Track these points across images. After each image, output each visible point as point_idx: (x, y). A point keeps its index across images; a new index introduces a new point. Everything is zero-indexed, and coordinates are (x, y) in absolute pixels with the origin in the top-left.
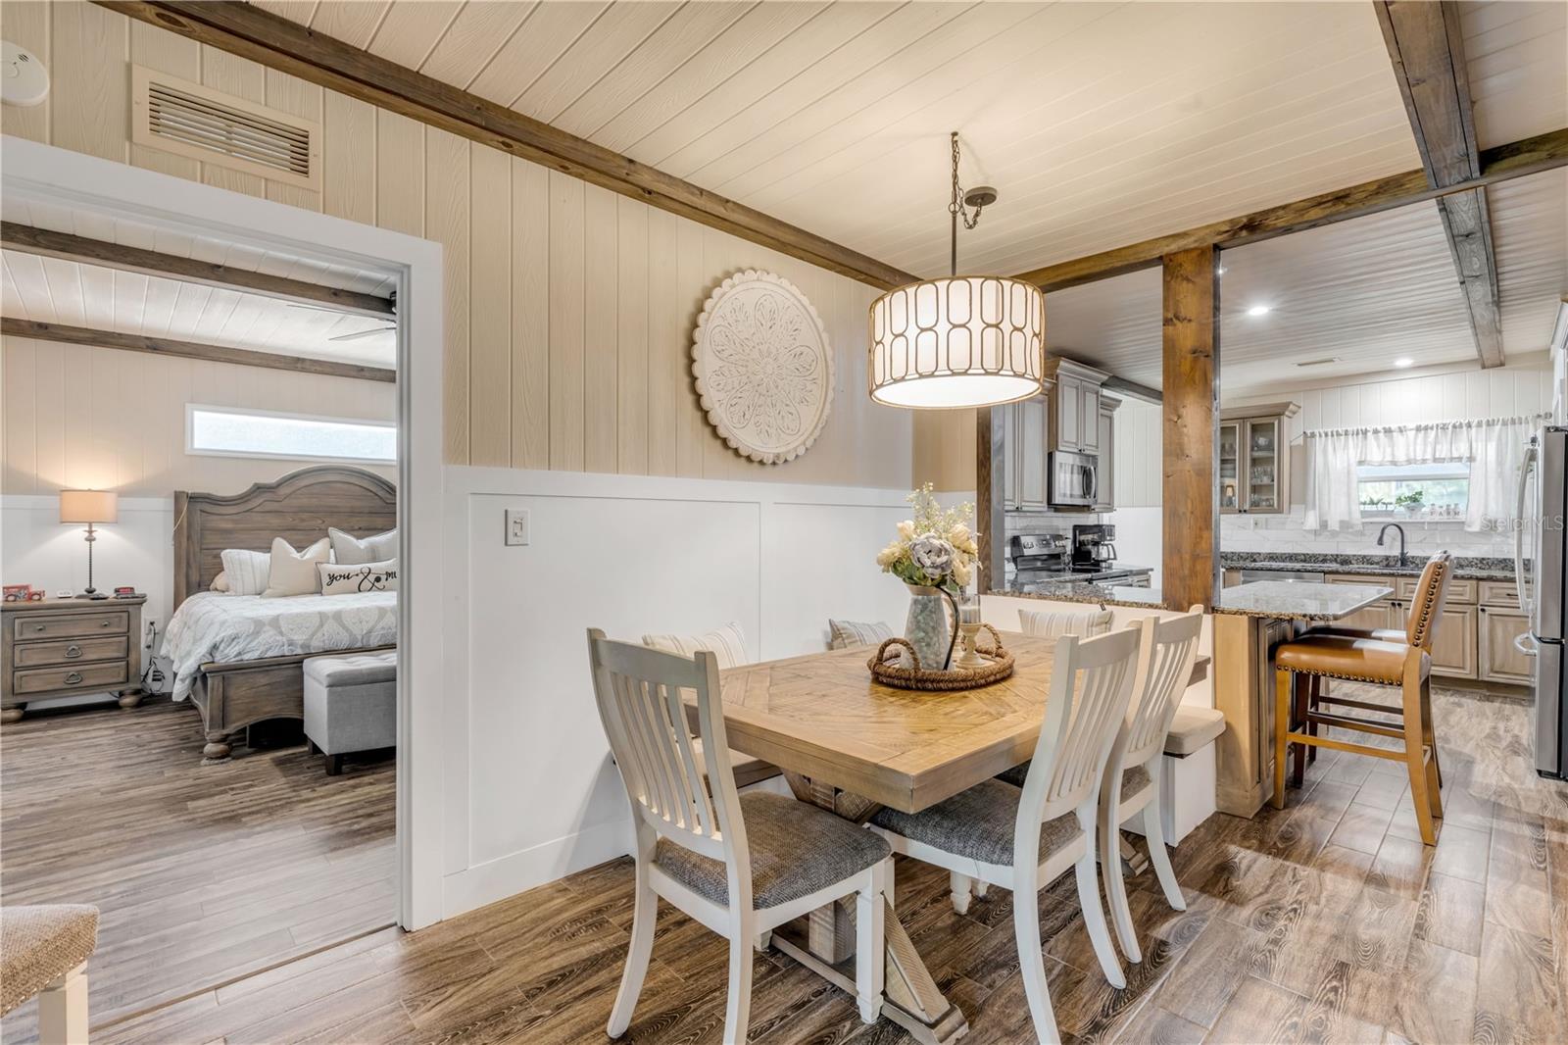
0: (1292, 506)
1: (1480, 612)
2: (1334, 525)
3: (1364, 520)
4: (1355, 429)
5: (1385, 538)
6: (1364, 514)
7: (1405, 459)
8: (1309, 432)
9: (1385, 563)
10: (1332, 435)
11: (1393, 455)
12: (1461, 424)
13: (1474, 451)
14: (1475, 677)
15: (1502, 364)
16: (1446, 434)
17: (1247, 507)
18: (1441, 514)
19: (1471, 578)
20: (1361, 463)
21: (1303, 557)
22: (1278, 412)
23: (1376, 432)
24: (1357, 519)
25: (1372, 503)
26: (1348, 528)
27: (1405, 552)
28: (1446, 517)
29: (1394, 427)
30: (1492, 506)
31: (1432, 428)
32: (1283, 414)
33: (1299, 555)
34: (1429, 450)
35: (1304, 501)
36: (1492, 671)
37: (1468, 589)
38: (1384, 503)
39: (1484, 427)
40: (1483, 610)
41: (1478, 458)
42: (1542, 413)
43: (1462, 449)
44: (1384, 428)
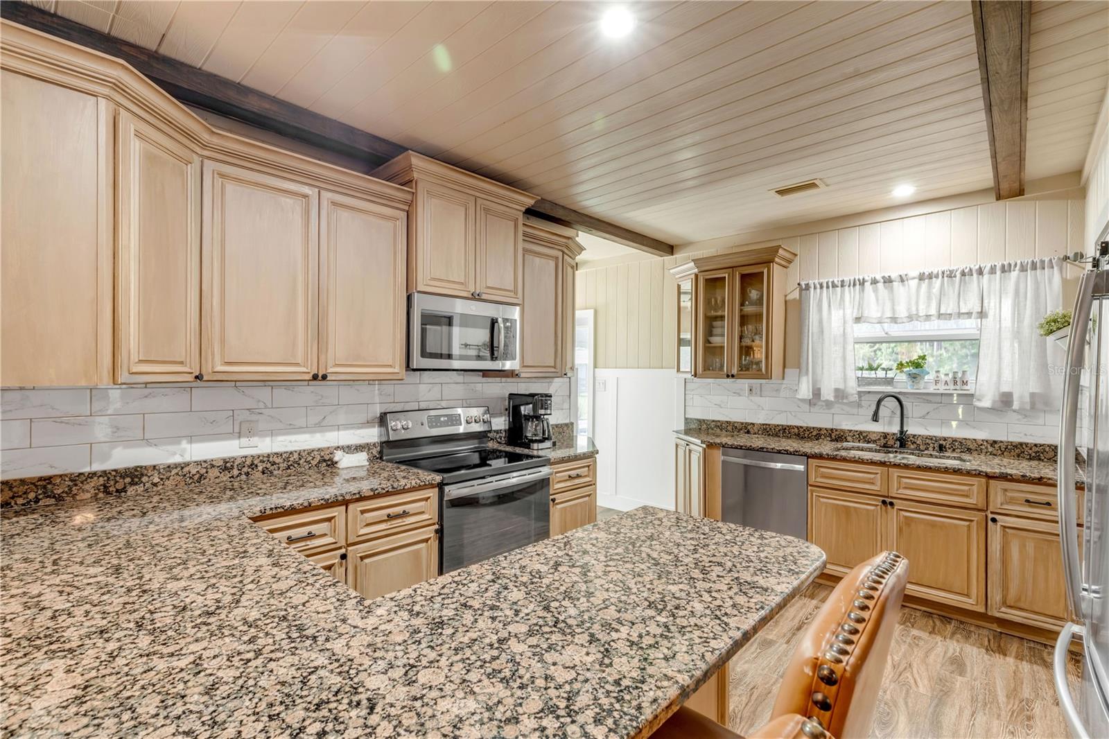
1: (990, 523)
2: (827, 394)
3: (860, 390)
4: (852, 279)
6: (860, 381)
7: (906, 314)
8: (803, 283)
9: (883, 442)
10: (828, 287)
11: (894, 311)
12: (971, 270)
14: (982, 610)
15: (1020, 192)
16: (953, 284)
17: (735, 371)
19: (979, 474)
20: (858, 320)
21: (796, 430)
22: (767, 258)
23: (874, 282)
24: (852, 387)
26: (843, 399)
27: (905, 429)
28: (951, 386)
29: (894, 276)
30: (1006, 374)
31: (937, 277)
32: (772, 261)
33: (793, 427)
36: (1004, 603)
37: (975, 488)
38: (883, 369)
39: (998, 272)
40: (994, 520)
41: (991, 314)
42: (1071, 255)
43: (972, 304)
44: (883, 277)
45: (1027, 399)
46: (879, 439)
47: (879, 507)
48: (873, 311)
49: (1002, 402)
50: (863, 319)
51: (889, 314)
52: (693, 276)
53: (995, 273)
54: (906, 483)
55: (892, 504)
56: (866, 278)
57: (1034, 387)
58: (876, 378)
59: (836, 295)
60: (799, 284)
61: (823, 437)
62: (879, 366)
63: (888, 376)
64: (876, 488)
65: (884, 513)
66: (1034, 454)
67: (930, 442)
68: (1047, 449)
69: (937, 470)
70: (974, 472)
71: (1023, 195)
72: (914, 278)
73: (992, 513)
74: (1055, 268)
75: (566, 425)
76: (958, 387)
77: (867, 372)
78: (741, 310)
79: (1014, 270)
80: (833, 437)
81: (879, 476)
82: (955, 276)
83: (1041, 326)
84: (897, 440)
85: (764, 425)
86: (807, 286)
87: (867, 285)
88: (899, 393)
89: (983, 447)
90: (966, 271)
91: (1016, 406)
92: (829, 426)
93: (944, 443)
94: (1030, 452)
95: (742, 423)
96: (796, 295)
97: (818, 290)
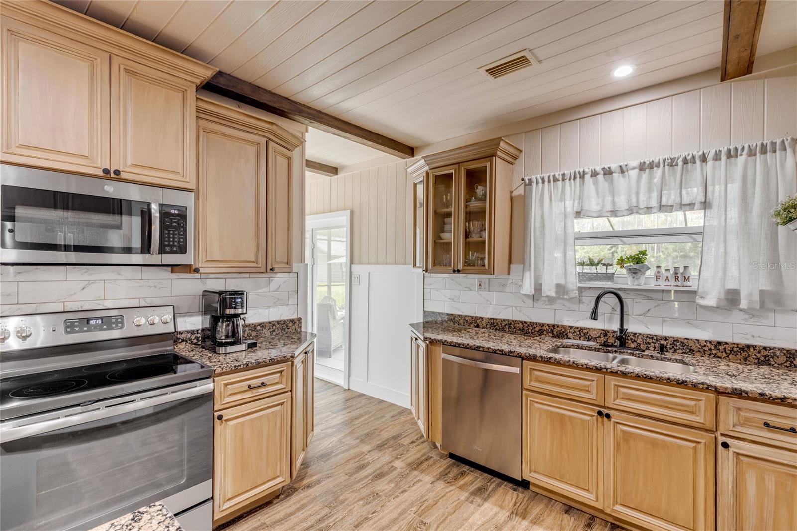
0: (511, 265)
1: (720, 447)
2: (549, 290)
4: (573, 172)
5: (600, 310)
6: (582, 277)
8: (526, 179)
9: (603, 339)
10: (549, 182)
11: (613, 202)
12: (694, 157)
13: (709, 194)
17: (460, 267)
18: (667, 279)
19: (708, 388)
20: (578, 214)
21: (520, 326)
23: (594, 174)
24: (573, 283)
25: (592, 264)
26: (564, 295)
27: (625, 327)
28: (673, 283)
29: (614, 166)
31: (658, 166)
32: (494, 155)
34: (655, 195)
35: (522, 261)
39: (724, 158)
40: (725, 445)
41: (715, 204)
44: (603, 169)
45: (757, 298)
46: (600, 337)
47: (594, 418)
48: (593, 205)
49: (728, 300)
50: (582, 214)
51: (609, 207)
52: (425, 174)
53: (720, 160)
54: (624, 393)
55: (608, 416)
56: (587, 170)
57: (764, 284)
58: (597, 274)
59: (558, 189)
60: (522, 180)
61: (545, 333)
62: (599, 262)
63: (608, 271)
64: (591, 396)
65: (600, 425)
66: (762, 358)
67: (650, 341)
68: (778, 353)
69: (658, 380)
70: (701, 386)
71: (751, 73)
72: (634, 168)
73: (722, 435)
74: (789, 150)
75: (292, 321)
76: (679, 284)
77: (588, 267)
78: (466, 206)
79: (741, 155)
80: (555, 333)
81: (594, 383)
82: (677, 165)
83: (778, 214)
84: (617, 338)
85: (491, 319)
86: (530, 180)
87: (587, 177)
88: (619, 289)
89: (706, 348)
90: (689, 158)
91: (744, 305)
92: (552, 322)
93: (665, 343)
94: (759, 355)
95: (472, 317)
96: (520, 191)
97: (540, 185)
